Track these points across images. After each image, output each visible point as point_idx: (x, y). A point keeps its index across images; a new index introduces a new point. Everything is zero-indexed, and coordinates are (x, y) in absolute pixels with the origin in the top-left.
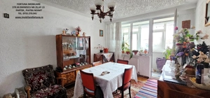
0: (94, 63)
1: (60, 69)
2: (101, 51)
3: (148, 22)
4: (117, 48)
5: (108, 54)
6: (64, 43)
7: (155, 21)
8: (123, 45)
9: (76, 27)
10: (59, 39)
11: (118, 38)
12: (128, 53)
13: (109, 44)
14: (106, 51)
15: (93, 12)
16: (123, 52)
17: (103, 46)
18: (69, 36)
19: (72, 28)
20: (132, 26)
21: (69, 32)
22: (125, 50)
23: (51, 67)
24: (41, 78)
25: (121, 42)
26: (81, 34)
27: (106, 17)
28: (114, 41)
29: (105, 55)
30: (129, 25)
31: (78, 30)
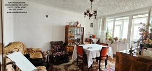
0: (84, 43)
1: (66, 44)
2: (90, 37)
3: (128, 17)
4: (102, 36)
5: (95, 39)
6: (69, 30)
7: (134, 17)
8: (107, 34)
9: (76, 21)
10: (67, 28)
11: (103, 29)
12: (110, 39)
13: (96, 32)
14: (94, 37)
15: (85, 14)
16: (106, 39)
17: (92, 34)
18: (72, 26)
19: (74, 22)
20: (115, 21)
21: (72, 24)
22: (108, 38)
23: (62, 42)
24: (57, 47)
25: (105, 32)
26: (78, 26)
27: (92, 16)
28: (100, 31)
29: (93, 39)
30: (113, 19)
31: (77, 23)
